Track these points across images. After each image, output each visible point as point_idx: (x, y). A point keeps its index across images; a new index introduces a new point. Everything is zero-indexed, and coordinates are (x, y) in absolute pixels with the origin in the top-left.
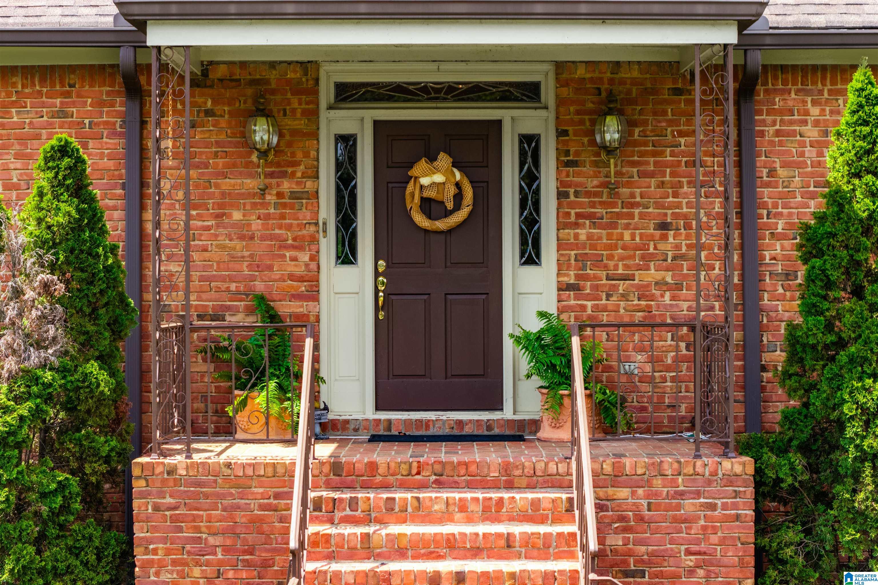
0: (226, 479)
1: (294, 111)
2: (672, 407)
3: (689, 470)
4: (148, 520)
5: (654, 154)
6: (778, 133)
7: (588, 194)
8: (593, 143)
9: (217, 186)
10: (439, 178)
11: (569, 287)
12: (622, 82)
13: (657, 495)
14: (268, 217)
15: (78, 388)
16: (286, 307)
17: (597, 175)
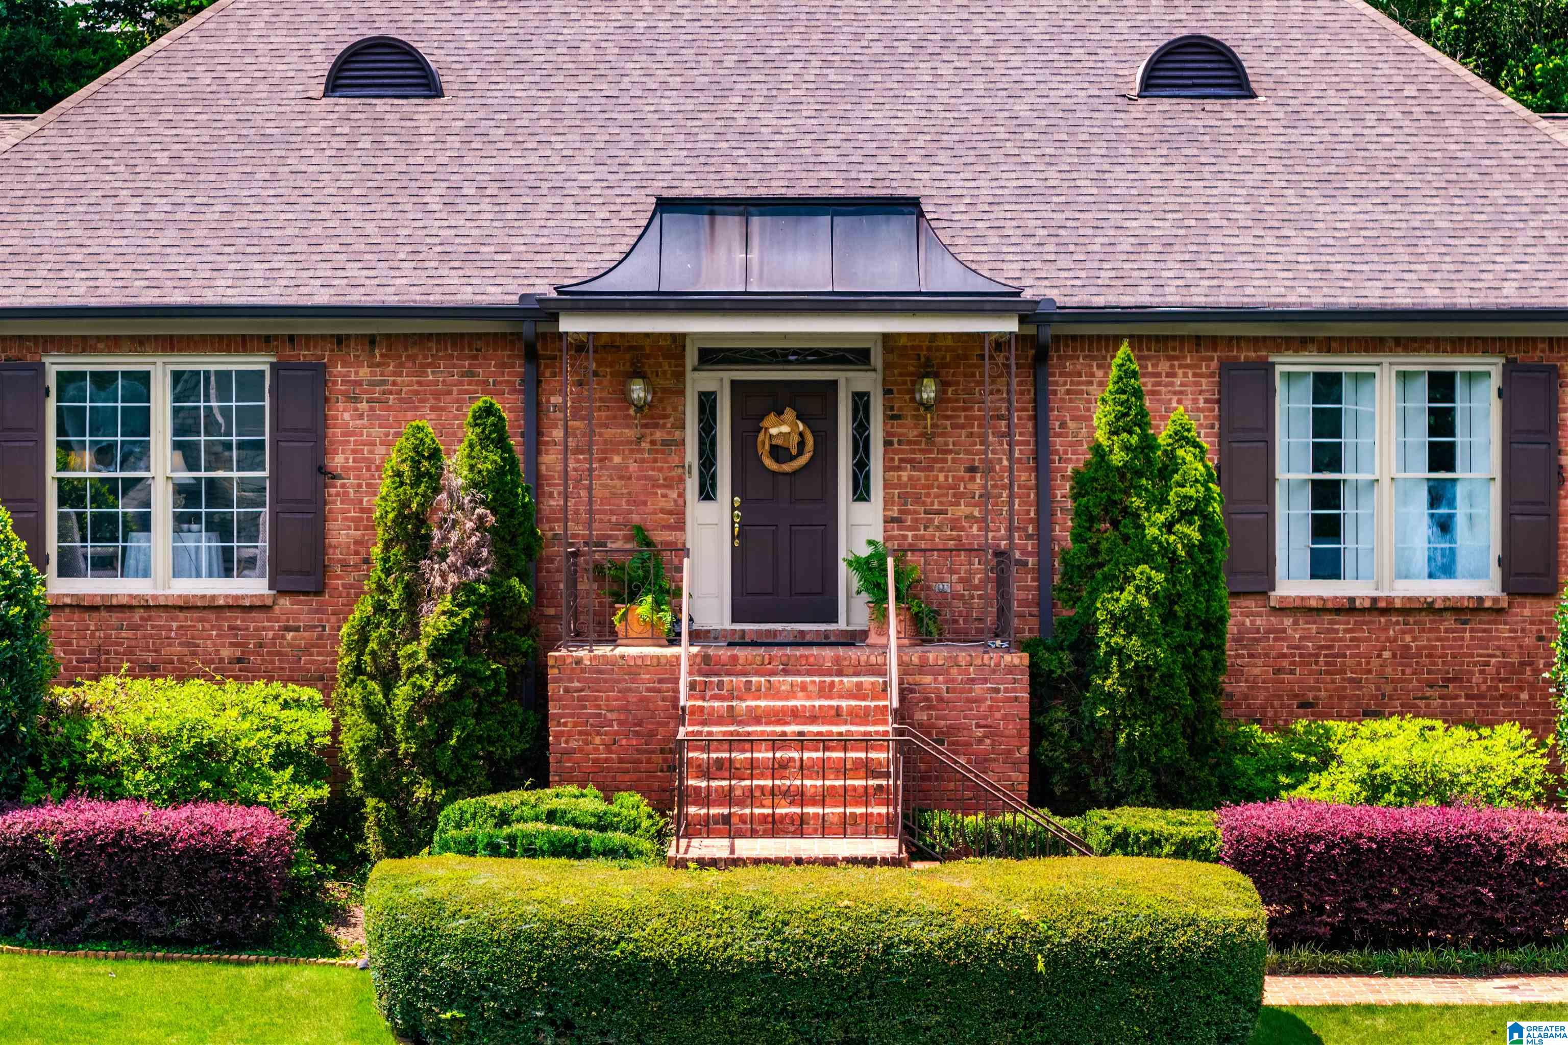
0: (621, 668)
1: (664, 372)
2: (979, 620)
3: (979, 662)
4: (560, 699)
5: (965, 409)
6: (1068, 392)
7: (909, 443)
8: (913, 399)
9: (601, 435)
10: (785, 429)
11: (893, 520)
12: (938, 349)
13: (953, 681)
14: (643, 461)
15: (504, 598)
16: (659, 536)
17: (916, 427)
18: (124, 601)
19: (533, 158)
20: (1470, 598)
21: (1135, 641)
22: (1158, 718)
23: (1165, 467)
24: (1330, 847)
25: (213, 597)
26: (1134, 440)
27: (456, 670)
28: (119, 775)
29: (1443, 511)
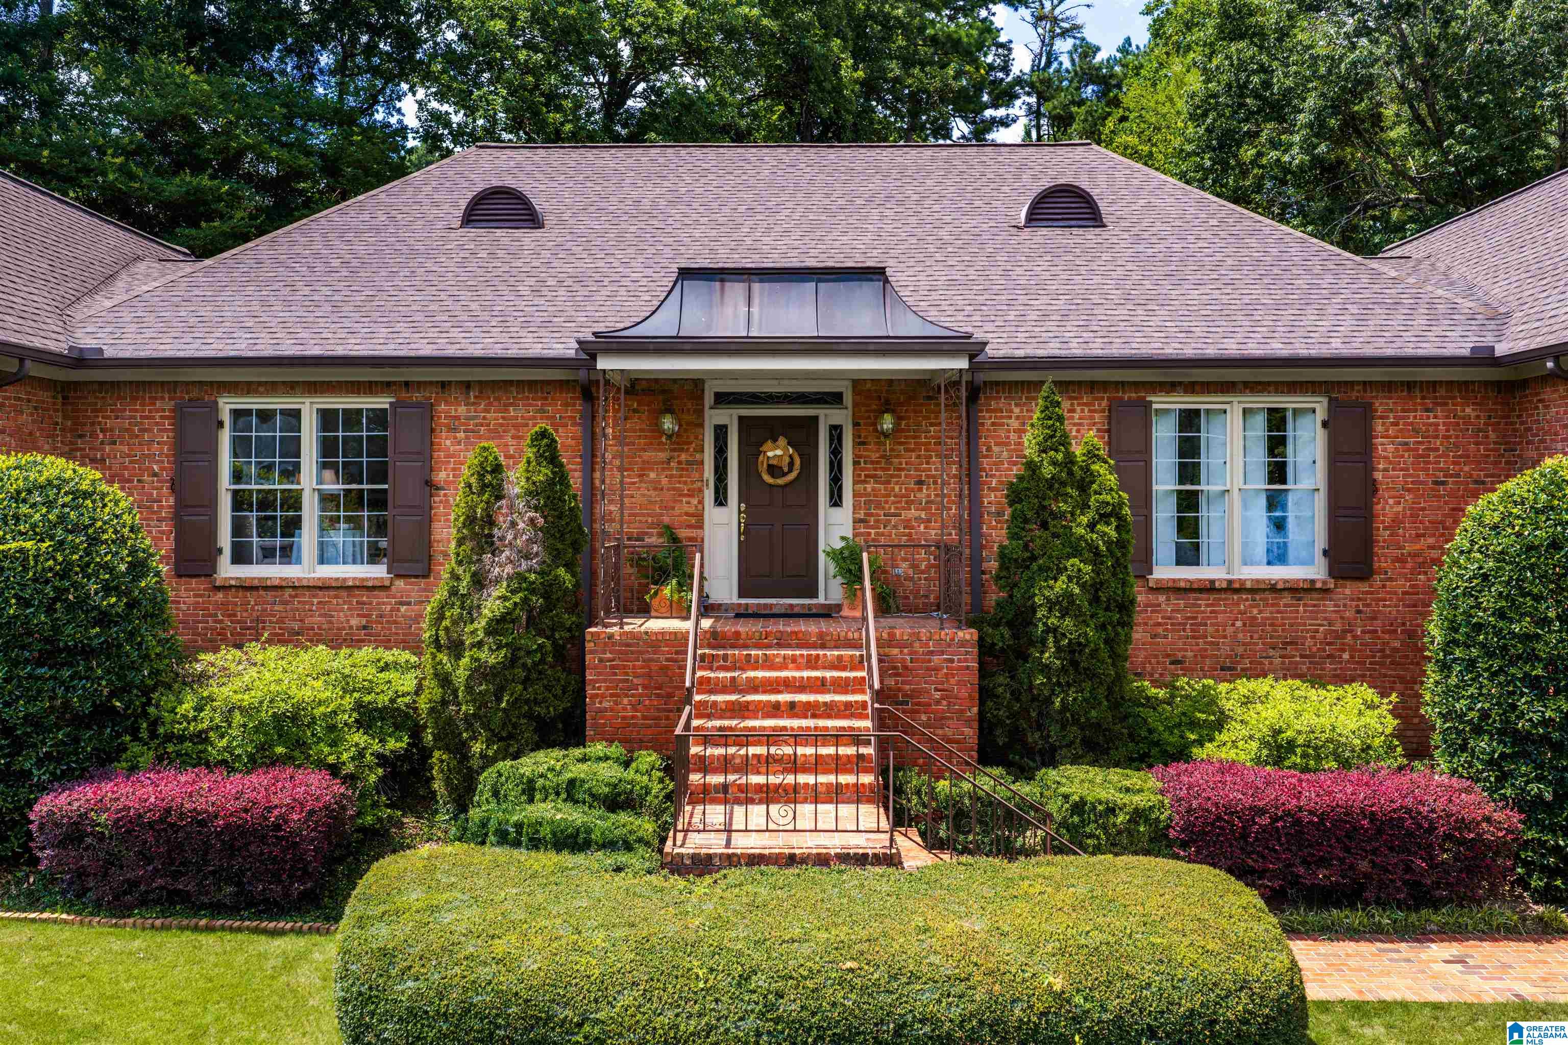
0: (646, 643)
1: (688, 410)
2: (927, 597)
3: (937, 637)
4: (595, 668)
5: (915, 437)
6: (993, 424)
7: (872, 462)
8: (876, 430)
9: (640, 457)
10: (779, 452)
11: (861, 521)
13: (916, 653)
14: (671, 476)
15: (551, 584)
16: (683, 533)
17: (878, 451)
18: (276, 583)
19: (601, 264)
20: (1305, 580)
21: (1068, 622)
22: (1087, 685)
23: (1083, 479)
24: (1275, 819)
25: (345, 580)
26: (1060, 457)
27: (507, 645)
28: (206, 741)
29: (1278, 514)
